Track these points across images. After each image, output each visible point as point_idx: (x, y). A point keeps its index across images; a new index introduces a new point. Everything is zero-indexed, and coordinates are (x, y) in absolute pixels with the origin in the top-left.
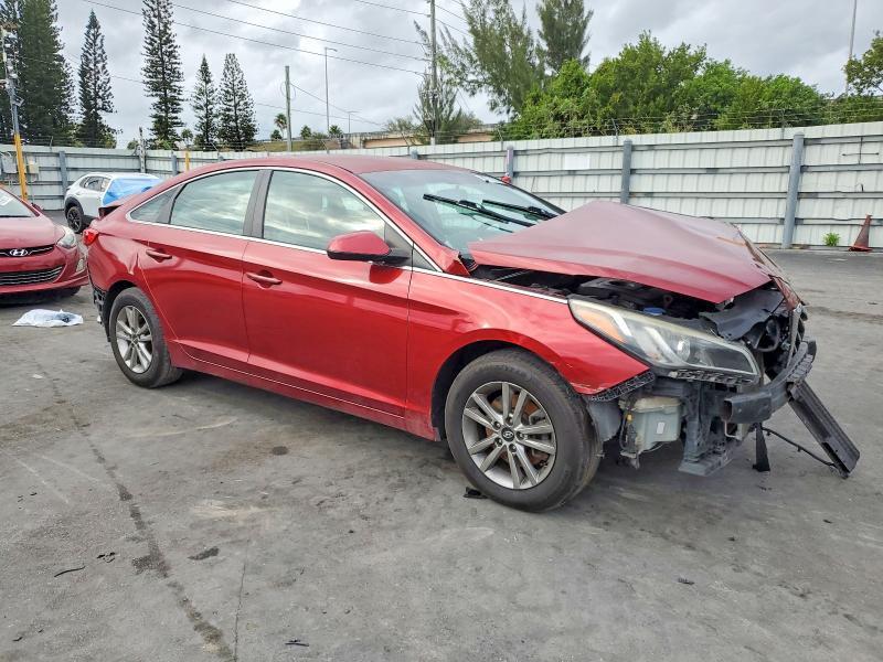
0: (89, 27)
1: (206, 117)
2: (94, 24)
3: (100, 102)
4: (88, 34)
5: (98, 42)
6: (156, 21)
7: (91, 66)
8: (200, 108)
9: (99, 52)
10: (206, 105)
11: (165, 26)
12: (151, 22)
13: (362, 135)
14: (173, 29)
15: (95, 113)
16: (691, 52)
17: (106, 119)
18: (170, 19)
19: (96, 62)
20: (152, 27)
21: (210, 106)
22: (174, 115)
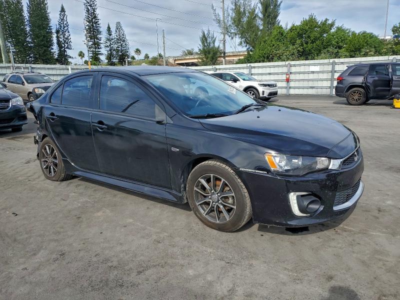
0: (61, 11)
1: (110, 50)
2: (63, 10)
3: (66, 45)
4: (60, 15)
5: (65, 18)
6: (89, 8)
7: (62, 29)
8: (108, 47)
9: (65, 23)
10: (110, 45)
11: (94, 10)
12: (88, 9)
13: (174, 57)
14: (97, 12)
15: (64, 49)
16: (330, 22)
17: (69, 52)
18: (96, 7)
19: (64, 27)
20: (88, 11)
21: (111, 46)
22: (99, 50)
